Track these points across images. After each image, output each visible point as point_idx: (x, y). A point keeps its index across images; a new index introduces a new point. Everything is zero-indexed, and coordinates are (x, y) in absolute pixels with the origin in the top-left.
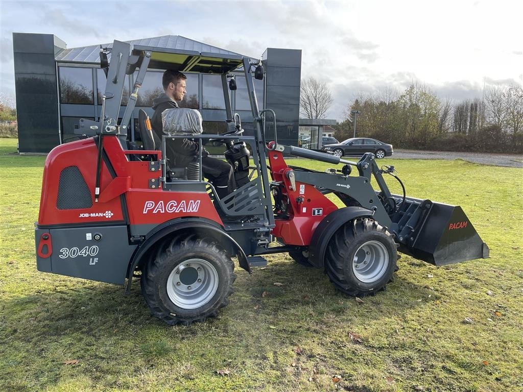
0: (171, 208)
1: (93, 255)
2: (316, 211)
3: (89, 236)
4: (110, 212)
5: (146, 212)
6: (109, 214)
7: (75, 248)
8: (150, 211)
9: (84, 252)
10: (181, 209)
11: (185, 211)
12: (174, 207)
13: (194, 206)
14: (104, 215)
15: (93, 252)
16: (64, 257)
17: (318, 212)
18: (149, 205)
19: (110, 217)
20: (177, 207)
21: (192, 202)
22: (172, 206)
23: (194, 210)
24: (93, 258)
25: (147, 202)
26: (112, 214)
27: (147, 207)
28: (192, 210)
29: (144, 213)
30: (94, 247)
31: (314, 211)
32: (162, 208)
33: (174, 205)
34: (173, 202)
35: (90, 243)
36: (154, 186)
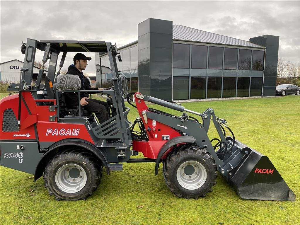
0: (62, 133)
1: (20, 157)
2: (165, 137)
3: (18, 147)
4: (28, 134)
5: (48, 135)
6: (28, 135)
7: (11, 153)
8: (50, 134)
9: (16, 156)
10: (68, 134)
11: (71, 135)
12: (64, 133)
13: (76, 132)
14: (26, 135)
15: (20, 156)
16: (6, 158)
17: (167, 138)
18: (49, 131)
19: (29, 137)
20: (65, 132)
21: (74, 130)
22: (63, 132)
23: (76, 135)
24: (21, 159)
25: (48, 129)
26: (30, 135)
27: (48, 132)
28: (75, 134)
29: (47, 135)
30: (21, 153)
31: (163, 137)
32: (57, 133)
33: (64, 131)
34: (63, 130)
35: (18, 151)
36: (51, 120)
